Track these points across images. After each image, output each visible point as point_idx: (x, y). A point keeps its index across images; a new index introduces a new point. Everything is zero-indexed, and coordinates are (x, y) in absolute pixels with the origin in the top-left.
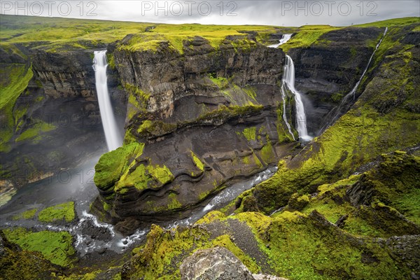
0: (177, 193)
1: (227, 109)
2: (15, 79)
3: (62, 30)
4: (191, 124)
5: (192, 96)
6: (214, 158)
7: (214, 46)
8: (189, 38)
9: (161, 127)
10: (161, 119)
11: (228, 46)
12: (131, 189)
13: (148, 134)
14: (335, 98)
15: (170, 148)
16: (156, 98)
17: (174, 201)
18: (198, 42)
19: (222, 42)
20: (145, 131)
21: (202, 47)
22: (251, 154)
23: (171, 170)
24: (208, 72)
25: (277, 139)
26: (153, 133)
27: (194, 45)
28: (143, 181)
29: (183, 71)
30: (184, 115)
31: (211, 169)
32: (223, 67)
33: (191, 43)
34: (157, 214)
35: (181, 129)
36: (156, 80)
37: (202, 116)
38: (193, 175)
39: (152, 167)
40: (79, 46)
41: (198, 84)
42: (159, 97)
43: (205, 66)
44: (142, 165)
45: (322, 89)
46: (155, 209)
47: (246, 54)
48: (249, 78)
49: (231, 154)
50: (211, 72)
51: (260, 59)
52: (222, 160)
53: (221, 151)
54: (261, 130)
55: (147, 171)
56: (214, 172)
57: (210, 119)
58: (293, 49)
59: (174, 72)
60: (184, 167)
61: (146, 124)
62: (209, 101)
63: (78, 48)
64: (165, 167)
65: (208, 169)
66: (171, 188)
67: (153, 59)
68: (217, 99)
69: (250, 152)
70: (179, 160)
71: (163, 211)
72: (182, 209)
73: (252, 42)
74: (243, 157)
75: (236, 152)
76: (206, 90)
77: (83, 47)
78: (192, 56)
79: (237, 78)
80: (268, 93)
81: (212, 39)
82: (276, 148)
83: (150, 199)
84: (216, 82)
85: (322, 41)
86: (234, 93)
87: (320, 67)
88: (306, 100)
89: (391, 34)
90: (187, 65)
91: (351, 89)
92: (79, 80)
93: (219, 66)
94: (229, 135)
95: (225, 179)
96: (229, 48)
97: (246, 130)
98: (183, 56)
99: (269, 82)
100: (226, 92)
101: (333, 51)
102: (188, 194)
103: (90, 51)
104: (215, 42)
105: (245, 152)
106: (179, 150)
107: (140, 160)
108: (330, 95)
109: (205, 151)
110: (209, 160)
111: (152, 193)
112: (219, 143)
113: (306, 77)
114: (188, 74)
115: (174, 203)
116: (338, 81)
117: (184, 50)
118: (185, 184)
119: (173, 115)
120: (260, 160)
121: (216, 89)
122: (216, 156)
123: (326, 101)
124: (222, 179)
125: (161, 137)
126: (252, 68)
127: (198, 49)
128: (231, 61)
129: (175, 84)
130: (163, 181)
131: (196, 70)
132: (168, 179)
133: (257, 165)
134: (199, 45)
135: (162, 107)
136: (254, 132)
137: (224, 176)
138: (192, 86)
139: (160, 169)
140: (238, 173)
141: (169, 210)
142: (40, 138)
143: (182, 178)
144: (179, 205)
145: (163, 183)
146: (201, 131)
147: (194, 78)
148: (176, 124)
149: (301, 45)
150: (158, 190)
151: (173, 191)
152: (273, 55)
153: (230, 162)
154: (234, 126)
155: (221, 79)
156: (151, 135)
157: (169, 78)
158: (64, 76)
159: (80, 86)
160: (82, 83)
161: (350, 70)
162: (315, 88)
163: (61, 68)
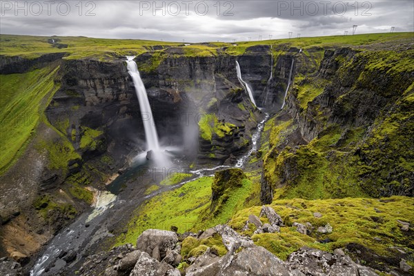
1: (233, 91)
7: (216, 55)
11: (220, 55)
14: (263, 83)
17: (244, 140)
37: (225, 95)
41: (216, 77)
45: (255, 79)
46: (241, 145)
51: (229, 63)
58: (237, 57)
66: (239, 133)
68: (227, 85)
74: (248, 118)
75: (244, 116)
79: (224, 74)
82: (255, 113)
85: (248, 52)
87: (250, 67)
89: (275, 48)
91: (270, 76)
92: (121, 84)
97: (239, 105)
99: (234, 76)
101: (255, 57)
108: (260, 82)
113: (245, 73)
116: (261, 73)
120: (254, 119)
123: (259, 85)
128: (222, 63)
133: (255, 122)
136: (242, 105)
140: (251, 127)
142: (94, 144)
144: (247, 142)
146: (223, 108)
149: (238, 54)
154: (233, 103)
158: (107, 82)
159: (120, 90)
160: (123, 87)
161: (266, 67)
162: (251, 78)
163: (108, 75)
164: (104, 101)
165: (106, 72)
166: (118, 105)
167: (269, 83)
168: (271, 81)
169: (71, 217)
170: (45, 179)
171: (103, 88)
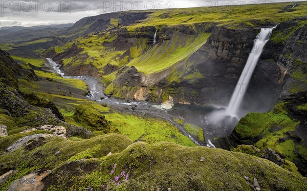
2: (188, 43)
3: (213, 14)
40: (250, 24)
63: (250, 25)
77: (253, 25)
92: (237, 49)
103: (258, 28)
142: (193, 81)
158: (228, 45)
159: (235, 54)
160: (238, 52)
163: (230, 40)
164: (219, 59)
165: (230, 37)
166: (228, 65)
169: (153, 100)
170: (161, 82)
171: (223, 49)
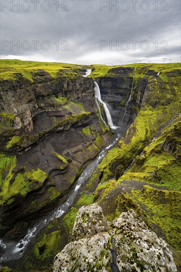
0: (53, 186)
1: (71, 118)
4: (48, 133)
5: (43, 112)
6: (70, 153)
7: (53, 76)
8: (34, 70)
9: (28, 139)
10: (26, 133)
11: (62, 76)
12: (17, 197)
13: (18, 148)
14: (122, 103)
15: (38, 153)
16: (20, 117)
17: (54, 193)
18: (42, 73)
19: (58, 73)
20: (15, 146)
21: (45, 77)
22: (91, 144)
23: (44, 170)
24: (53, 94)
25: (102, 131)
26: (22, 146)
27: (39, 75)
28: (25, 187)
29: (35, 95)
30: (42, 127)
31: (71, 161)
32: (61, 90)
33: (37, 74)
34: (43, 209)
35: (42, 138)
36: (17, 103)
37: (55, 125)
38: (62, 168)
39: (29, 173)
41: (47, 103)
42: (22, 116)
43: (50, 90)
44: (19, 174)
45: (115, 100)
46: (40, 205)
47: (73, 81)
48: (77, 96)
49: (80, 147)
50: (54, 94)
51: (81, 84)
52: (76, 152)
53: (73, 147)
54: (92, 128)
55: (25, 177)
56: (74, 162)
57: (62, 127)
58: (96, 78)
59: (30, 95)
60: (53, 165)
61: (14, 140)
62: (58, 114)
64: (39, 169)
65: (69, 161)
66: (49, 183)
67: (13, 87)
68: (63, 112)
69: (91, 142)
70: (47, 161)
71: (47, 204)
72: (61, 197)
73: (76, 74)
74: (87, 147)
75: (83, 145)
76: (54, 106)
78: (40, 83)
79: (70, 97)
80: (90, 105)
81: (50, 71)
82: (103, 136)
83: (33, 200)
84: (59, 100)
85: (110, 74)
86: (72, 107)
87: (111, 88)
88: (109, 106)
89: (138, 70)
90: (38, 90)
91: (128, 98)
93: (59, 90)
94: (75, 135)
95: (82, 165)
96: (64, 78)
97: (84, 129)
98: (34, 83)
99: (89, 98)
100: (67, 107)
101: (116, 79)
102: (62, 183)
104: (53, 73)
105: (88, 143)
106: (46, 154)
107: (16, 171)
108: (119, 102)
109: (63, 150)
110: (67, 155)
111: (34, 194)
112: (70, 142)
113: (106, 94)
114: (39, 97)
115: (54, 194)
116: (122, 94)
117: (33, 79)
118: (57, 177)
119: (34, 129)
120: (97, 146)
121: (60, 105)
122: (71, 151)
123: (118, 105)
124: (80, 165)
125: (28, 147)
126: (78, 90)
127: (43, 78)
128: (65, 86)
129: (31, 105)
130: (42, 180)
131: (44, 93)
132: (45, 177)
133: (96, 150)
134: (43, 76)
135: (25, 124)
136: (89, 130)
137: (80, 163)
138: (42, 105)
139: (36, 172)
140: (88, 158)
141: (52, 201)
143: (54, 173)
144: (59, 194)
145: (42, 182)
146: (56, 137)
147: (43, 99)
148: (38, 135)
149: (100, 76)
150: (40, 189)
151: (51, 186)
152: (88, 81)
153: (81, 152)
154: (76, 128)
155: (61, 98)
156: (20, 148)
157: (27, 101)
161: (126, 89)
162: (111, 99)
167: (127, 105)
168: (129, 103)
